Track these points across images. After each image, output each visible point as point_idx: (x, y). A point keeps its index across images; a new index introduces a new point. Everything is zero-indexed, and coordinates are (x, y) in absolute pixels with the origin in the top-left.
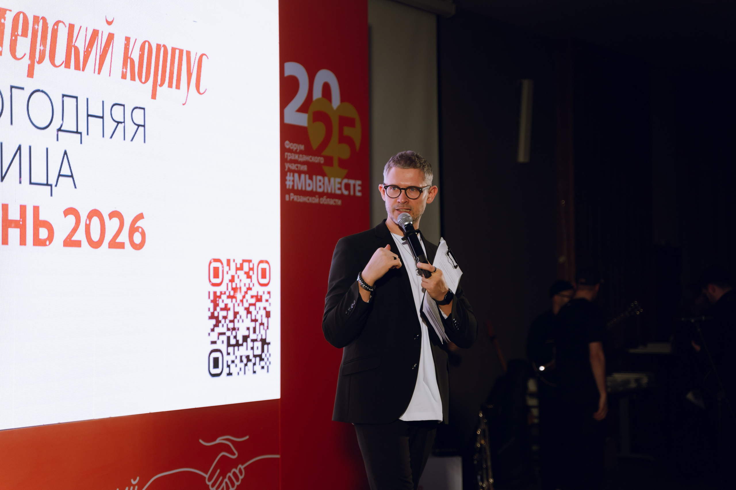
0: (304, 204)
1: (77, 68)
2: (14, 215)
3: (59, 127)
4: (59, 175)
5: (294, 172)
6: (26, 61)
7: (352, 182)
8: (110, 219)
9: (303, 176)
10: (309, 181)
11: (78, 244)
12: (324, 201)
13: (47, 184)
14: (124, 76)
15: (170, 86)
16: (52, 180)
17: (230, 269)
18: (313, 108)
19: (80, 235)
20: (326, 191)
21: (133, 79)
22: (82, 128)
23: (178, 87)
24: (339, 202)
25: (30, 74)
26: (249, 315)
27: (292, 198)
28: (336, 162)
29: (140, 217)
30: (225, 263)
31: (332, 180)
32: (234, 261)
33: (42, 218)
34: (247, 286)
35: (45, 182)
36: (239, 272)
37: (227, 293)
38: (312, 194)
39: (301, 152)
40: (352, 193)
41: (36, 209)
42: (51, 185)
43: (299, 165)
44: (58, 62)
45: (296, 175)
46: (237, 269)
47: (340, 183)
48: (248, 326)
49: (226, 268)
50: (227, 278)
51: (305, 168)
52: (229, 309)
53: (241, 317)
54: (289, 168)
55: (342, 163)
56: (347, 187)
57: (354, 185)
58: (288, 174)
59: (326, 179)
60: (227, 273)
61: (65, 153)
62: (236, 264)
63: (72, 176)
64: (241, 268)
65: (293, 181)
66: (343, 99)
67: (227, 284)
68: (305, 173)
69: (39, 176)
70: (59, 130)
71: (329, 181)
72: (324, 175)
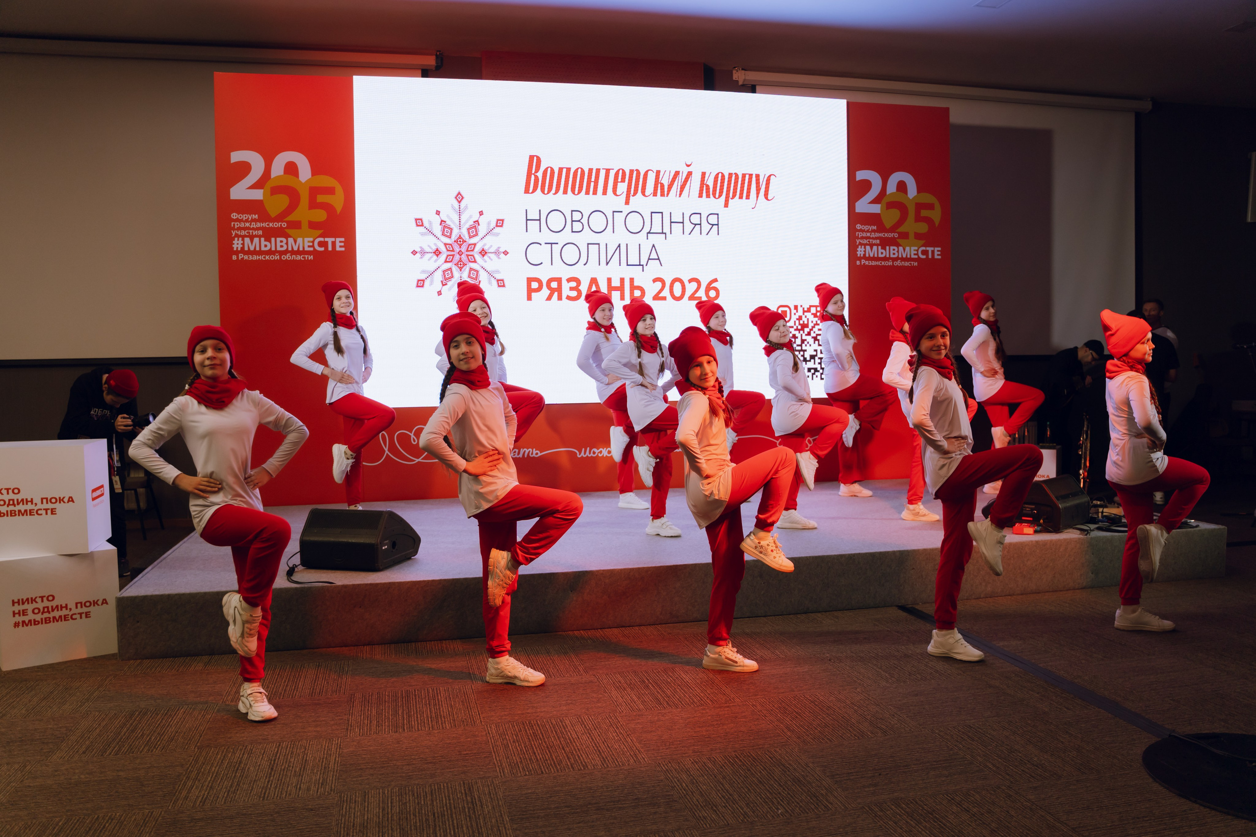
0: (877, 266)
1: (662, 195)
2: (616, 283)
3: (648, 231)
4: (649, 259)
5: (865, 245)
6: (624, 195)
7: (930, 249)
8: (690, 283)
9: (875, 248)
10: (880, 250)
11: (664, 298)
12: (898, 263)
13: (640, 265)
14: (700, 196)
15: (741, 197)
16: (643, 262)
17: (797, 312)
18: (885, 200)
19: (666, 293)
20: (900, 256)
21: (708, 196)
22: (667, 229)
23: (748, 197)
24: (916, 264)
25: (627, 202)
26: (817, 342)
27: (862, 263)
28: (912, 236)
29: (715, 280)
30: (792, 308)
31: (907, 249)
32: (801, 306)
33: (636, 284)
34: (815, 322)
35: (638, 264)
36: (806, 314)
37: (795, 327)
38: (885, 259)
39: (873, 231)
40: (930, 257)
41: (632, 280)
42: (643, 265)
43: (871, 240)
44: (647, 193)
45: (868, 248)
46: (804, 312)
47: (917, 250)
48: (816, 349)
49: (793, 311)
50: (794, 318)
51: (878, 242)
52: (797, 338)
53: (808, 343)
54: (860, 242)
55: (918, 236)
56: (925, 252)
57: (933, 252)
58: (860, 246)
59: (901, 248)
60: (795, 314)
61: (653, 246)
62: (804, 308)
63: (659, 259)
64: (809, 310)
65: (865, 251)
66: (920, 190)
67: (795, 322)
68: (877, 245)
69: (634, 260)
70: (649, 233)
71: (904, 250)
72: (898, 245)
